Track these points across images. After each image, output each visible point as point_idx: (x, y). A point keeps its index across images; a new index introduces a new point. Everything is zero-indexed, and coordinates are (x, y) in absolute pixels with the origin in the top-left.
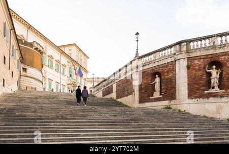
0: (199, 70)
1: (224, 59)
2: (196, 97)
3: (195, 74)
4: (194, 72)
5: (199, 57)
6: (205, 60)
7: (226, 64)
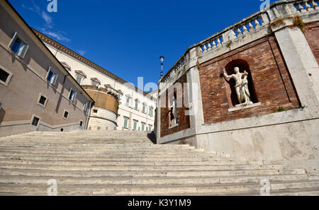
0: (215, 77)
1: (248, 54)
2: (216, 121)
3: (210, 85)
4: (208, 82)
5: (212, 61)
6: (221, 62)
7: (252, 60)
